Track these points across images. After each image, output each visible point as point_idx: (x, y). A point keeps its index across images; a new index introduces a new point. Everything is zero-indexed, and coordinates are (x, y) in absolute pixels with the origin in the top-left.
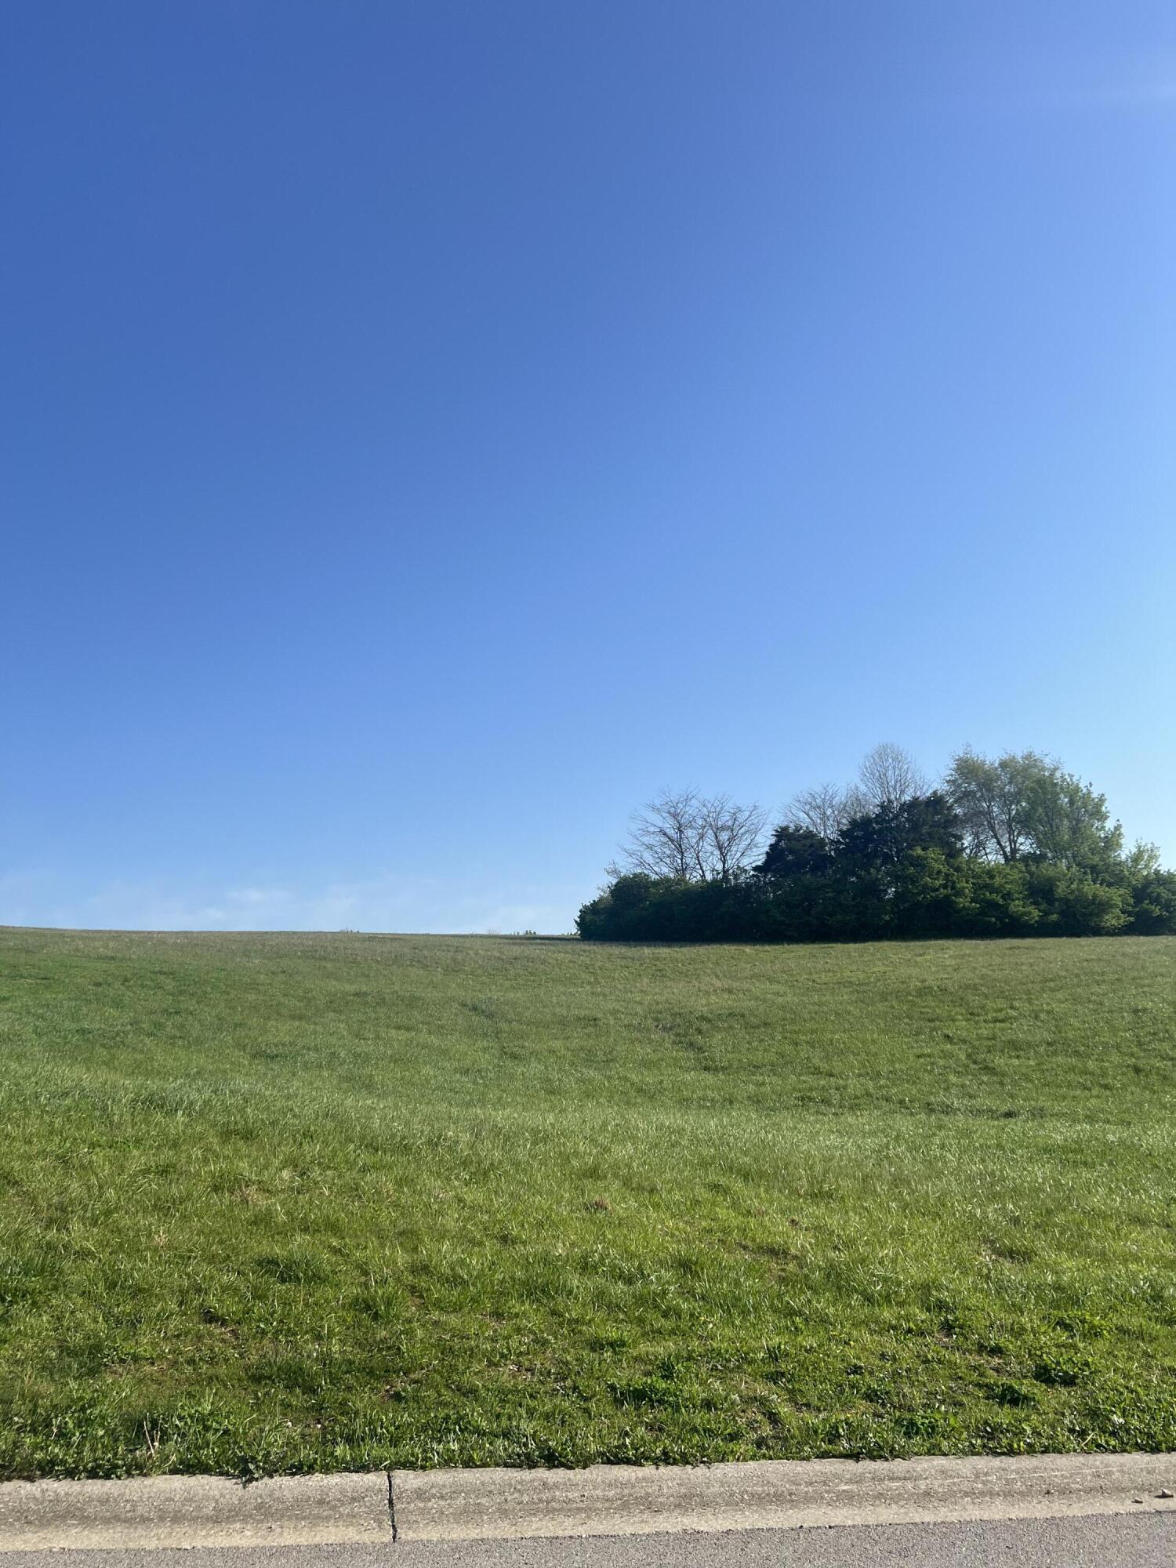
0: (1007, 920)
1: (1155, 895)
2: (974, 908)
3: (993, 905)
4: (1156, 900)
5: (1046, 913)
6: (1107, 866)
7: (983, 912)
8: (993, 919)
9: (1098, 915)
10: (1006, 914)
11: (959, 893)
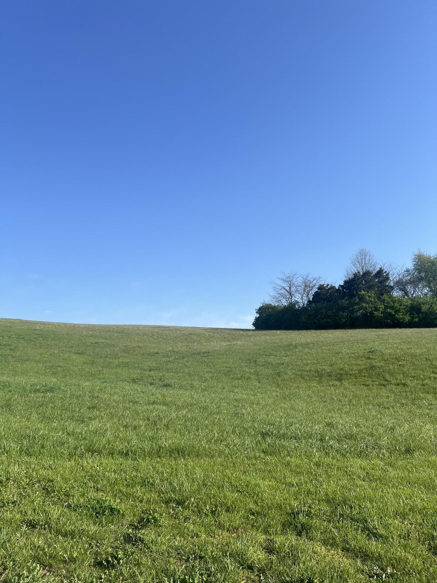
3: (390, 314)
5: (414, 318)
7: (385, 318)
8: (389, 321)
10: (396, 319)
11: (377, 309)
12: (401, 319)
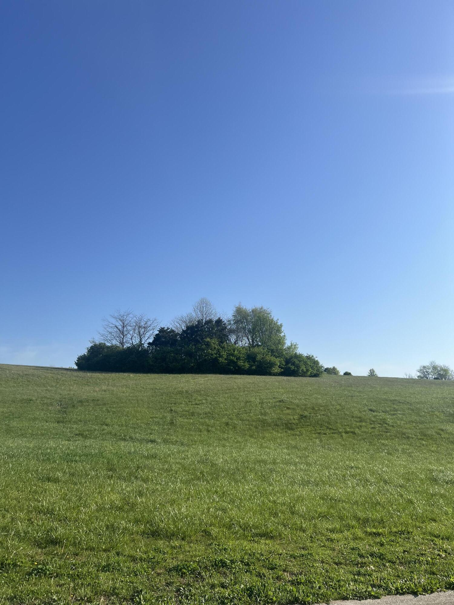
0: (237, 368)
1: (293, 362)
3: (232, 361)
5: (252, 366)
6: (277, 350)
8: (232, 367)
9: (271, 368)
10: (237, 365)
11: (221, 356)
12: (242, 366)
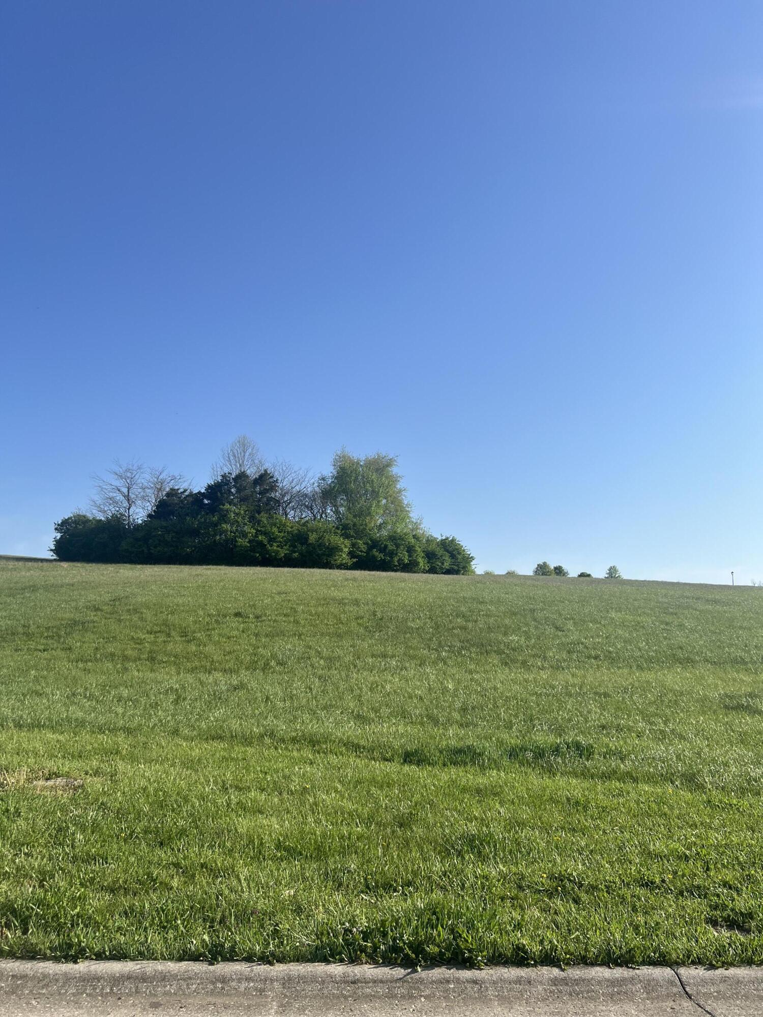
0: (267, 556)
1: (383, 546)
2: (246, 546)
3: (261, 544)
4: (383, 550)
7: (252, 549)
8: (258, 555)
10: (267, 552)
